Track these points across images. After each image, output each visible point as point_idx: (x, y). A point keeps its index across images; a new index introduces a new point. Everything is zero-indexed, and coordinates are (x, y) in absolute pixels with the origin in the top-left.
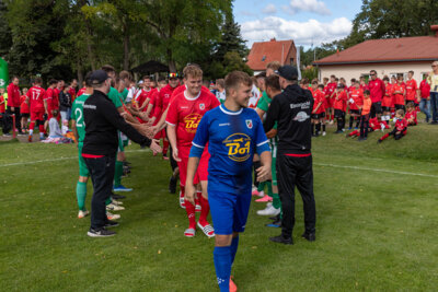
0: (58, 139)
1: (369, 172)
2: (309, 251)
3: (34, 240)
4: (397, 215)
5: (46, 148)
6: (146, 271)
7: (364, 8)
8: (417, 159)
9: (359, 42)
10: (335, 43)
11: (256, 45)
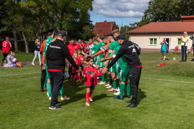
0: (12, 65)
1: (168, 82)
2: (157, 114)
3: (25, 110)
4: (189, 99)
5: (7, 70)
6: (86, 122)
7: (149, 7)
8: (187, 76)
9: (147, 23)
10: (136, 23)
11: (97, 23)
